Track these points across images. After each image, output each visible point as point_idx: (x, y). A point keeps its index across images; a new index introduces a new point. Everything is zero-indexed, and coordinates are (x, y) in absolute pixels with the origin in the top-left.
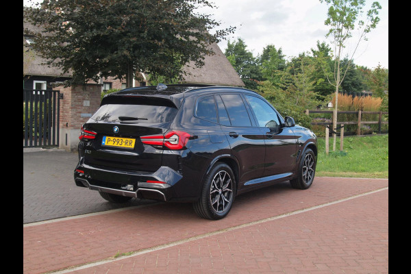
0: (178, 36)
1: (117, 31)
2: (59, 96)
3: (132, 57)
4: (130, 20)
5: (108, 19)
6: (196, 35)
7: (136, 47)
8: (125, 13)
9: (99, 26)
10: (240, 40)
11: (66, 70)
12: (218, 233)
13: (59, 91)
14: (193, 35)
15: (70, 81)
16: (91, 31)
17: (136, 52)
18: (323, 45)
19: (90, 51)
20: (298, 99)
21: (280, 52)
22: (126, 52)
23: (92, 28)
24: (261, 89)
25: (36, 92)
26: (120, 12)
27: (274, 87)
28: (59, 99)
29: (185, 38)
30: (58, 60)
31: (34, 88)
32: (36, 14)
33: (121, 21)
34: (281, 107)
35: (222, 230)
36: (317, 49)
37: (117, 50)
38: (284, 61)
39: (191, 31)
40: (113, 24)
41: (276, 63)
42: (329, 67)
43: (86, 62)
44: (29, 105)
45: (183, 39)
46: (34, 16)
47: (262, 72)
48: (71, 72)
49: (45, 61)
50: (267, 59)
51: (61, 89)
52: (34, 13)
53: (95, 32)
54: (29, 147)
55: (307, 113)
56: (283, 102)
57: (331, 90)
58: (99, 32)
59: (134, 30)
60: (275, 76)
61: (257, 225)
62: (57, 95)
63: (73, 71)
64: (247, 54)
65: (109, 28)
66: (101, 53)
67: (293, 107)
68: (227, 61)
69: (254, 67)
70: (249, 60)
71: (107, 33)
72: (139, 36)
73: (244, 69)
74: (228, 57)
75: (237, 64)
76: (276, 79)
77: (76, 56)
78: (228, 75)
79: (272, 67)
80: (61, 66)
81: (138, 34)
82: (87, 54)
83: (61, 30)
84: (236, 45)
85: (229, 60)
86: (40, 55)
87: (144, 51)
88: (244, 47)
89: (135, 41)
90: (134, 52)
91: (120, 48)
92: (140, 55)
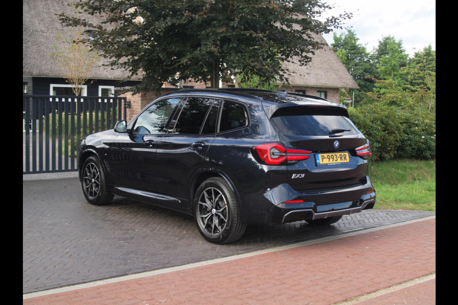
0: (278, 24)
1: (197, 17)
2: (125, 105)
3: (220, 52)
4: (216, 4)
5: (187, 3)
6: (302, 22)
7: (225, 40)
9: (174, 12)
10: (349, 31)
11: (134, 71)
13: (125, 99)
14: (297, 22)
15: (139, 86)
16: (165, 19)
17: (225, 47)
19: (163, 47)
20: (431, 104)
21: (399, 44)
22: (213, 49)
23: (165, 17)
24: (383, 90)
25: (103, 100)
27: (399, 88)
28: (125, 108)
29: (288, 26)
30: (124, 59)
31: (100, 95)
33: (204, 4)
34: (410, 115)
35: (351, 299)
37: (200, 46)
38: (406, 56)
39: (294, 17)
41: (397, 59)
43: (160, 61)
44: (94, 116)
45: (285, 27)
47: (379, 70)
48: (141, 74)
49: (108, 61)
50: (384, 54)
51: (128, 96)
53: (169, 21)
56: (412, 108)
58: (175, 21)
59: (221, 17)
60: (395, 75)
62: (123, 103)
63: (144, 73)
64: (359, 49)
65: (187, 13)
66: (178, 49)
67: (425, 114)
68: (336, 57)
69: (368, 64)
70: (362, 57)
71: (185, 20)
72: (227, 25)
73: (356, 68)
74: (337, 53)
75: (347, 62)
76: (397, 79)
77: (147, 53)
78: (337, 75)
79: (393, 64)
80: (127, 67)
81: (226, 22)
82: (160, 50)
83: (126, 20)
84: (345, 38)
85: (338, 56)
86: (102, 53)
87: (235, 45)
88: (355, 40)
89: (223, 32)
90: (221, 47)
91: (204, 43)
92: (230, 50)
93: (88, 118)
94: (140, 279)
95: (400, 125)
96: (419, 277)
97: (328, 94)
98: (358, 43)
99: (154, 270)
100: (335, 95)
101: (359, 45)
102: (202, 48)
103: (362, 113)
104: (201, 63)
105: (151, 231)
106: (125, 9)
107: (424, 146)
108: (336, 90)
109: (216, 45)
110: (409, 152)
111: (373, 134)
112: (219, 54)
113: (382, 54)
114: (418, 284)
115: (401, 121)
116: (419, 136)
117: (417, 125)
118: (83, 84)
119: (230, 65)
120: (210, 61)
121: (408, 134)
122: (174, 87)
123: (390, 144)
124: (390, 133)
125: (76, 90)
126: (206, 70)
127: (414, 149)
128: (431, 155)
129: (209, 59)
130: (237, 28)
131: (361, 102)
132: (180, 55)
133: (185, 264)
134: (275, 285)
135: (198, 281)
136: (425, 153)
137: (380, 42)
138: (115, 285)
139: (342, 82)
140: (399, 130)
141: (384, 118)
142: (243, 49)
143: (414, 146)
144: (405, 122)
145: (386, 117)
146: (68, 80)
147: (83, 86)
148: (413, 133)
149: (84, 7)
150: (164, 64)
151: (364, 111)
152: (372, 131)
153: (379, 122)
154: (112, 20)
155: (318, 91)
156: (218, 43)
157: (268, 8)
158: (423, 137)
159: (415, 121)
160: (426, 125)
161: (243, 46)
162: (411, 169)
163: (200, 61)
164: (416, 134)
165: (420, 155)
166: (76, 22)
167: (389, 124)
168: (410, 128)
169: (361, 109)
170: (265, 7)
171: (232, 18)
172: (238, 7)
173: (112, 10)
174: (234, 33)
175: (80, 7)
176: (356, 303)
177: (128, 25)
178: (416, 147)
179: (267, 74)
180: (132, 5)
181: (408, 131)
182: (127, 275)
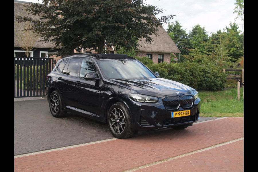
0: (134, 19)
1: (90, 16)
2: (53, 62)
3: (102, 34)
4: (100, 9)
5: (85, 8)
6: (146, 18)
7: (105, 28)
8: (96, 4)
9: (79, 13)
10: (176, 22)
11: (57, 44)
12: (161, 162)
13: (53, 58)
14: (144, 18)
15: (60, 52)
16: (73, 17)
17: (105, 32)
18: (234, 24)
19: (72, 31)
20: (217, 61)
21: (203, 29)
22: (98, 33)
24: (192, 54)
26: (93, 3)
27: (200, 53)
28: (53, 64)
29: (139, 21)
30: (52, 38)
31: (40, 56)
32: (36, 7)
33: (94, 9)
34: (206, 67)
35: (163, 160)
36: (230, 27)
38: (207, 35)
39: (143, 15)
40: (88, 12)
41: (202, 37)
42: (238, 40)
43: (71, 39)
44: (36, 68)
46: (34, 9)
47: (192, 43)
48: (60, 46)
49: (42, 39)
50: (195, 34)
52: (34, 6)
53: (75, 18)
54: (33, 96)
55: (224, 71)
56: (207, 64)
57: (240, 55)
58: (78, 18)
59: (103, 16)
60: (201, 46)
61: (190, 156)
62: (51, 61)
63: (62, 45)
64: (182, 31)
65: (85, 14)
66: (80, 32)
67: (214, 67)
68: (168, 36)
69: (187, 40)
70: (183, 36)
71: (84, 18)
72: (106, 20)
73: (180, 42)
74: (169, 34)
75: (175, 39)
76: (202, 48)
77: (64, 34)
78: (169, 46)
79: (199, 40)
80: (53, 42)
81: (105, 18)
82: (71, 33)
83: (53, 17)
84: (175, 26)
85: (170, 36)
86: (40, 35)
87: (110, 30)
88: (180, 27)
89: (104, 24)
90: (103, 31)
91: (94, 29)
92: (108, 33)
93: (33, 69)
94: (57, 151)
95: (200, 72)
96: (199, 150)
97: (165, 56)
98: (181, 28)
99: (65, 147)
100: (168, 57)
101: (182, 29)
102: (93, 32)
103: (180, 66)
104: (92, 40)
105: (64, 127)
106: (52, 12)
107: (213, 84)
108: (168, 54)
109: (100, 31)
110: (205, 87)
111: (185, 78)
112: (101, 36)
113: (194, 35)
114: (199, 153)
115: (201, 71)
116: (210, 78)
117: (209, 73)
118: (31, 51)
119: (108, 41)
120: (97, 39)
121: (204, 78)
122: (79, 52)
123: (195, 83)
124: (195, 77)
125: (27, 54)
126: (95, 44)
127: (207, 85)
128: (216, 89)
129: (97, 38)
130: (111, 21)
131: (184, 60)
132: (82, 36)
133: (81, 144)
134: (126, 153)
135: (87, 152)
136: (214, 88)
137: (193, 28)
138: (44, 154)
139: (172, 50)
140: (199, 75)
141: (191, 69)
142: (115, 33)
143: (207, 84)
144: (203, 71)
145: (193, 69)
146: (23, 49)
147: (31, 52)
148: (207, 77)
149: (30, 10)
150: (73, 40)
151: (180, 65)
152: (185, 76)
153: (189, 71)
154: (45, 17)
155: (159, 55)
156: (101, 29)
157: (127, 11)
158: (212, 79)
159: (208, 71)
160: (214, 73)
161: (115, 31)
162: (206, 96)
163: (92, 39)
164: (209, 78)
165: (211, 88)
166: (25, 19)
167: (194, 72)
168: (206, 74)
169: (179, 64)
170: (125, 11)
171: (109, 16)
172: (112, 10)
173: (46, 12)
174: (109, 24)
175: (29, 10)
176: (166, 161)
177: (54, 20)
178: (208, 84)
179: (127, 46)
180: (56, 10)
181: (204, 76)
182: (51, 149)
